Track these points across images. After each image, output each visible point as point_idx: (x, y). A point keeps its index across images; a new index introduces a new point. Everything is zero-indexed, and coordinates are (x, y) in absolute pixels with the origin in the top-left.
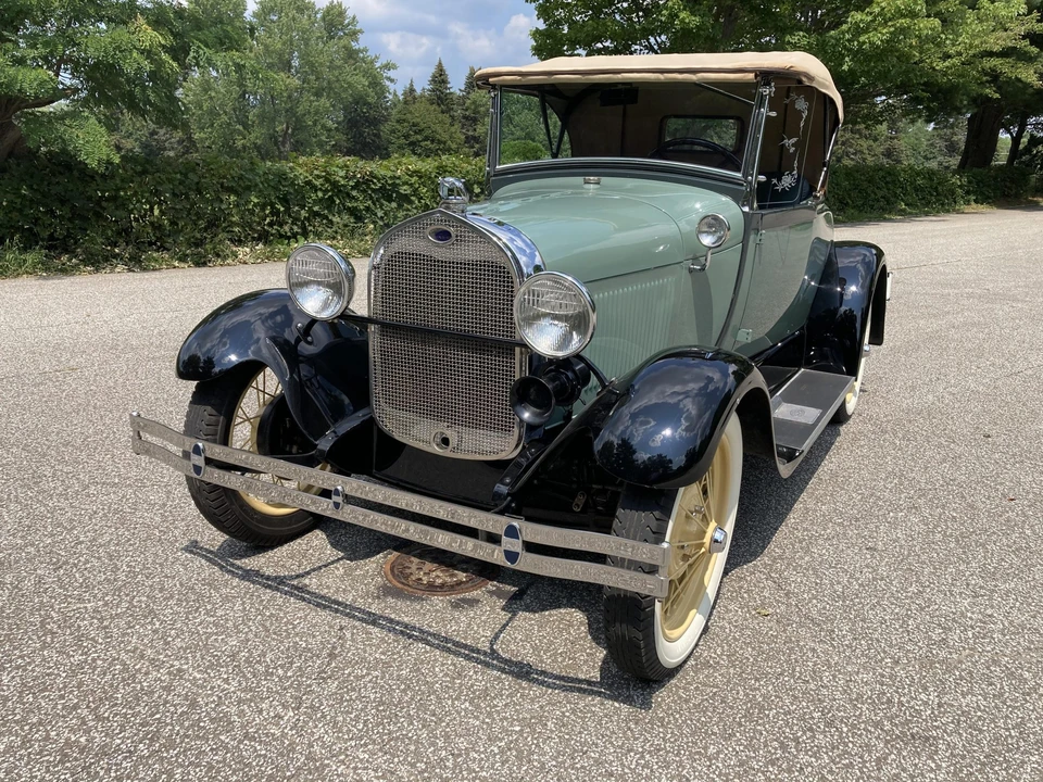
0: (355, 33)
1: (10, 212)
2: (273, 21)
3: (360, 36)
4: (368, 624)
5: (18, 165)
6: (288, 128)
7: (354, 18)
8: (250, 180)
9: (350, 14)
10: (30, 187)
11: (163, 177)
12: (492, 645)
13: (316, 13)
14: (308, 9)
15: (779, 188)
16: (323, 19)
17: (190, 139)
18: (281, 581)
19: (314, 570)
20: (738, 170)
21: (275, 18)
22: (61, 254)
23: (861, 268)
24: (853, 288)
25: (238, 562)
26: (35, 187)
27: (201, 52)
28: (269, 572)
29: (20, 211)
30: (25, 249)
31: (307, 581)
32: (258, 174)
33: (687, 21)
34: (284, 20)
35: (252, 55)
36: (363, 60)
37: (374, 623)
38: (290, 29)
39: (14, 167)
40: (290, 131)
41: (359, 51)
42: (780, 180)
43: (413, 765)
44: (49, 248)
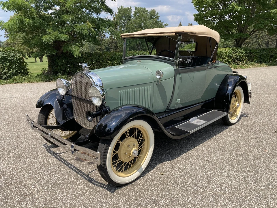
0: (158, 17)
1: (61, 66)
2: (137, 16)
3: (159, 18)
4: (66, 165)
5: (63, 55)
6: (140, 42)
7: (158, 13)
8: (114, 58)
9: (156, 12)
10: (65, 61)
11: (94, 57)
12: (89, 173)
13: (148, 13)
14: (146, 12)
15: (186, 62)
16: (150, 14)
17: (117, 46)
18: (56, 154)
19: (64, 152)
20: (174, 58)
21: (138, 15)
22: (71, 76)
23: (233, 82)
24: (230, 87)
25: (51, 149)
26: (66, 60)
27: (102, 28)
28: (55, 152)
29: (63, 66)
30: (63, 75)
31: (61, 155)
32: (116, 56)
33: (237, 8)
34: (140, 15)
35: (132, 24)
36: (160, 23)
37: (68, 165)
38: (141, 17)
39: (62, 56)
40: (140, 43)
41: (159, 21)
42: (186, 60)
43: (51, 197)
44: (68, 74)
